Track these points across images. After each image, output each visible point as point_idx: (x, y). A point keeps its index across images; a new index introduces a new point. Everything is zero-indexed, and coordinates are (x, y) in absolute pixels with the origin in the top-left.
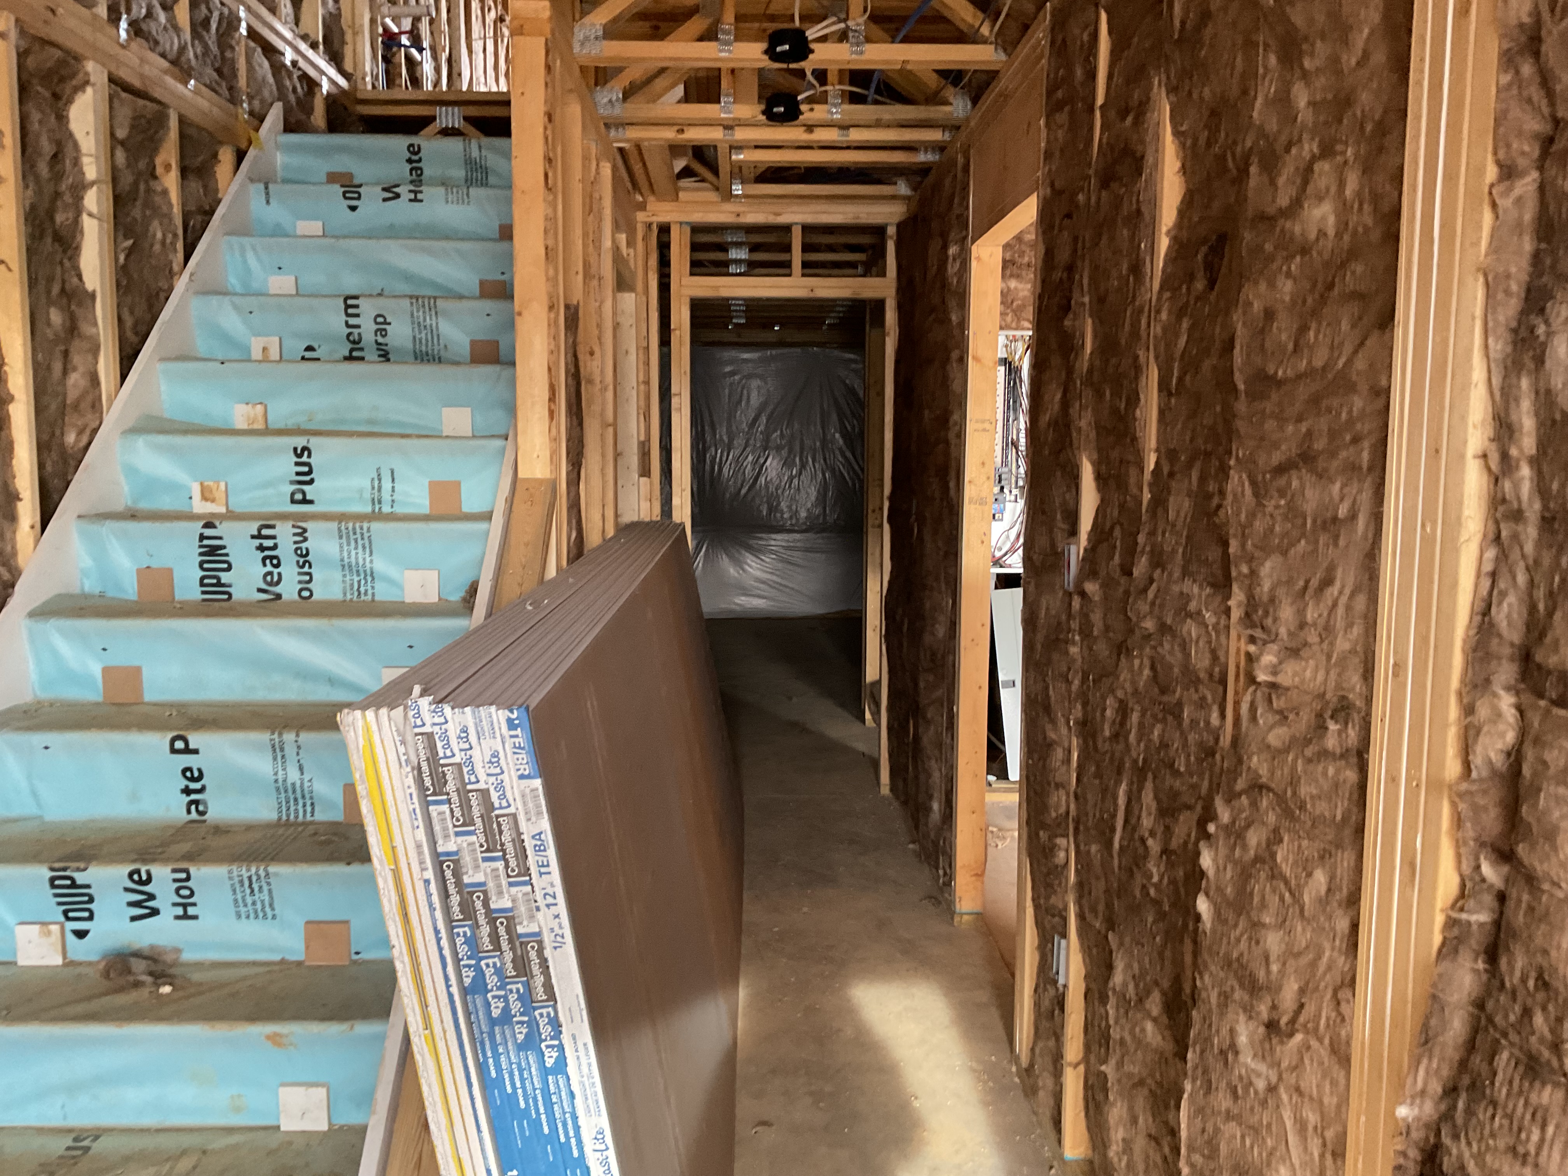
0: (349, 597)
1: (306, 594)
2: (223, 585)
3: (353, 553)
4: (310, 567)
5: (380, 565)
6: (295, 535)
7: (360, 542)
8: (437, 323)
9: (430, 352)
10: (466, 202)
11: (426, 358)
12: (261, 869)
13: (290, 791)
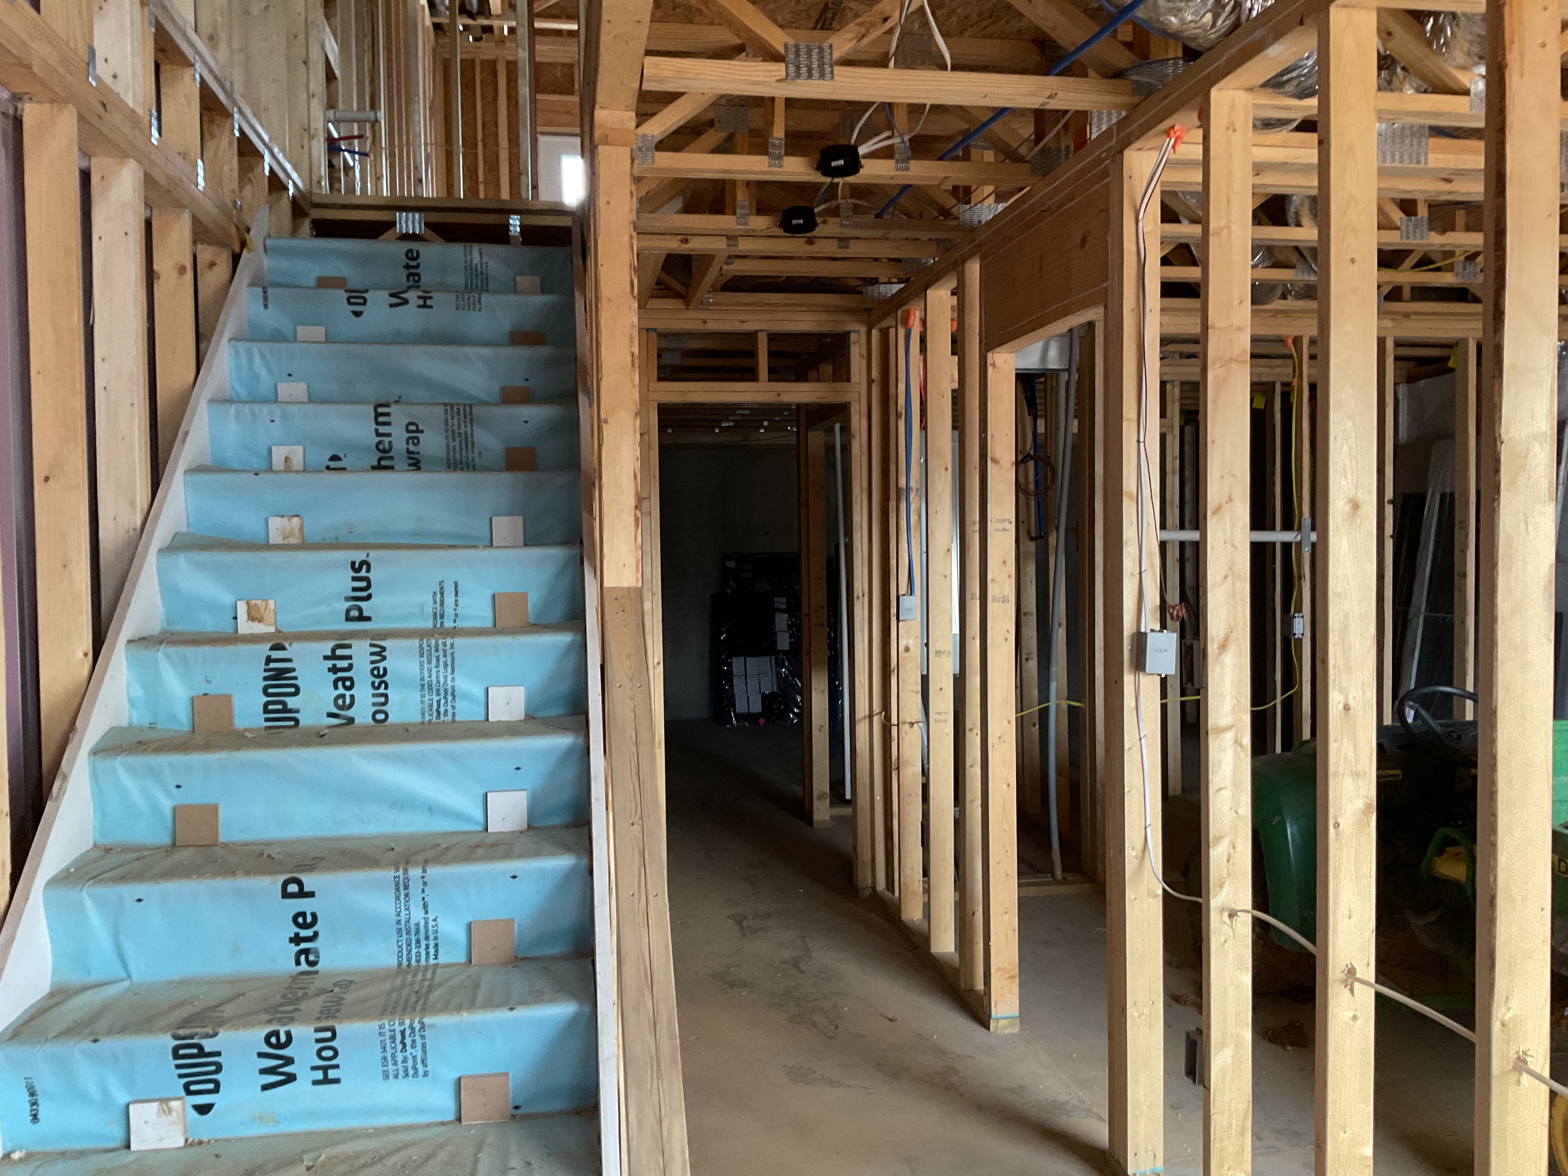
0: (427, 718)
1: (380, 717)
2: (290, 711)
3: (434, 671)
4: (386, 688)
5: (462, 684)
6: (372, 654)
7: (442, 659)
8: (472, 431)
9: (464, 460)
10: (477, 308)
11: (459, 466)
12: (417, 1021)
13: (413, 932)
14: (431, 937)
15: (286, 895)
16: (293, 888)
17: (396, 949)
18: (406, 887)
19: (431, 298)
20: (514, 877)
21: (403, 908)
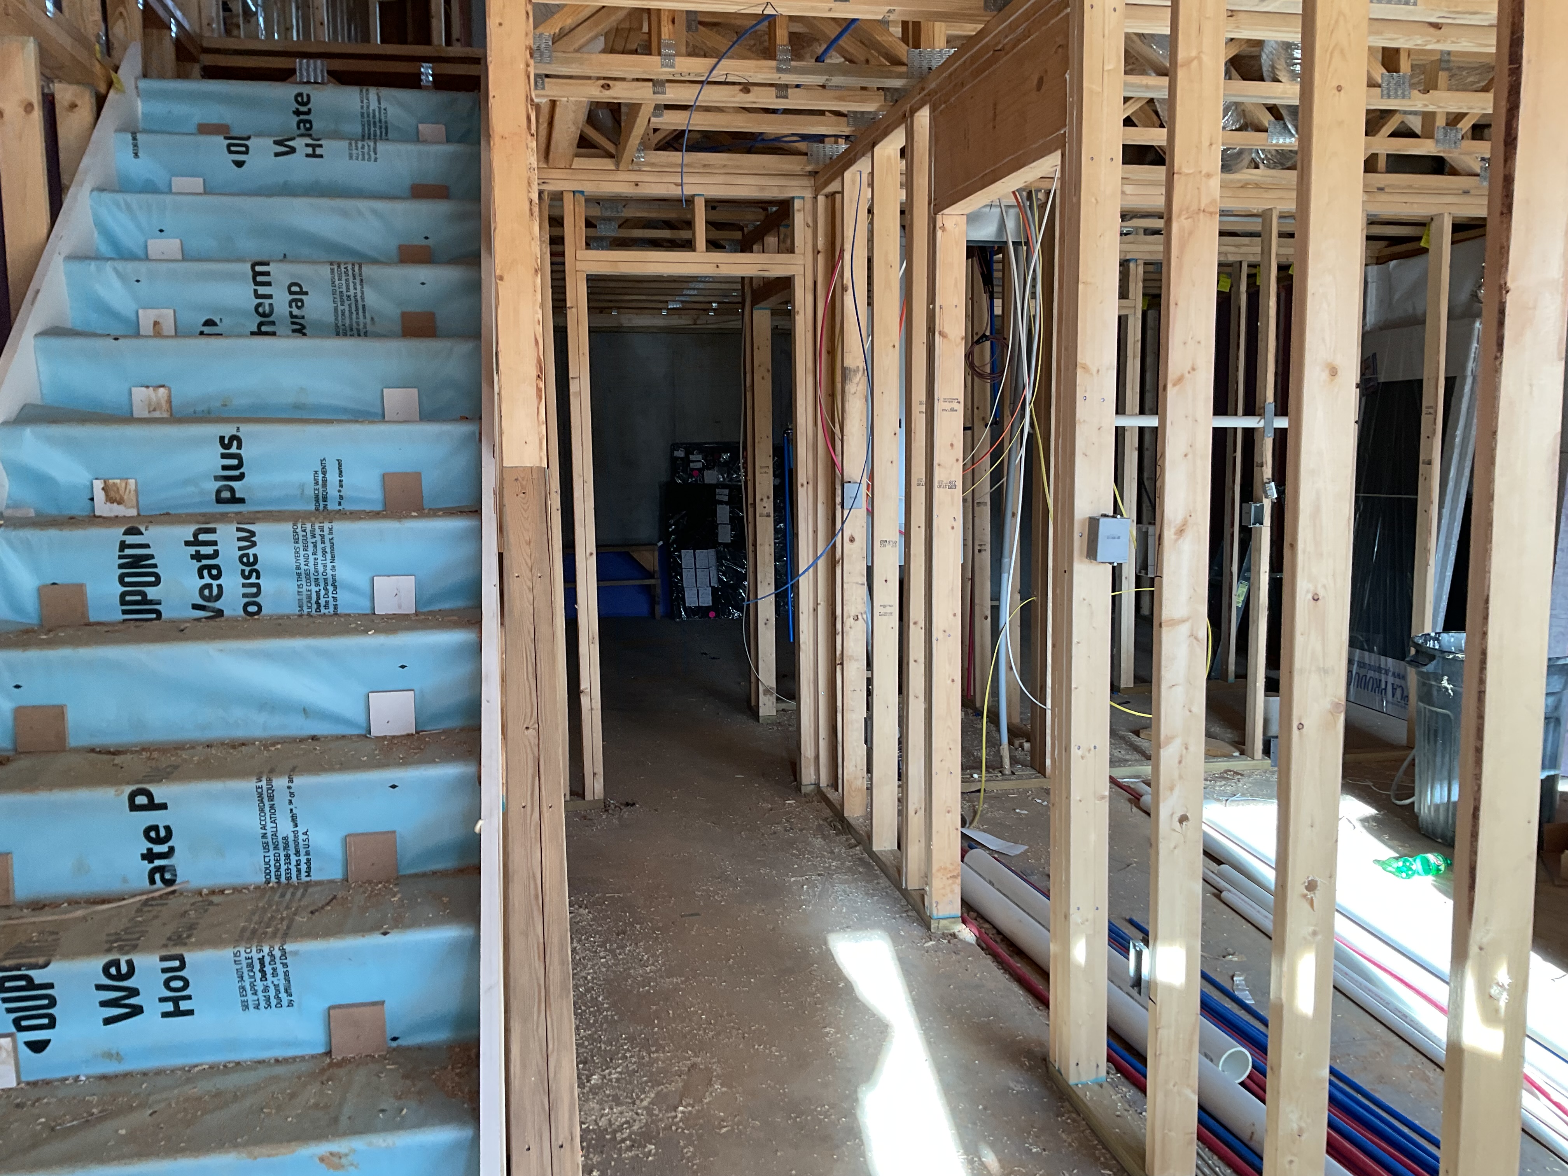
0: (306, 610)
1: (252, 609)
2: (151, 602)
3: (311, 558)
4: (258, 577)
5: (344, 572)
6: (239, 539)
7: (320, 546)
8: (362, 293)
9: (355, 326)
10: (373, 159)
11: (349, 333)
12: (276, 948)
13: (281, 846)
14: (302, 852)
15: (134, 807)
16: (141, 800)
17: (263, 866)
18: (271, 798)
19: (321, 146)
20: (394, 787)
21: (268, 820)
